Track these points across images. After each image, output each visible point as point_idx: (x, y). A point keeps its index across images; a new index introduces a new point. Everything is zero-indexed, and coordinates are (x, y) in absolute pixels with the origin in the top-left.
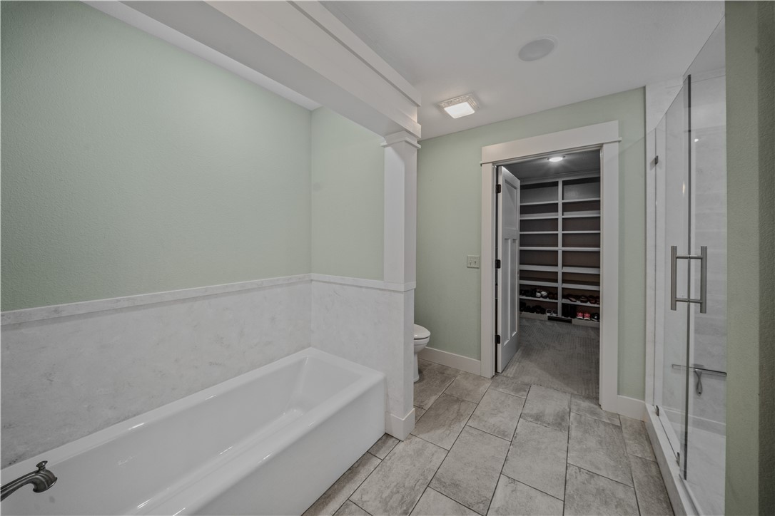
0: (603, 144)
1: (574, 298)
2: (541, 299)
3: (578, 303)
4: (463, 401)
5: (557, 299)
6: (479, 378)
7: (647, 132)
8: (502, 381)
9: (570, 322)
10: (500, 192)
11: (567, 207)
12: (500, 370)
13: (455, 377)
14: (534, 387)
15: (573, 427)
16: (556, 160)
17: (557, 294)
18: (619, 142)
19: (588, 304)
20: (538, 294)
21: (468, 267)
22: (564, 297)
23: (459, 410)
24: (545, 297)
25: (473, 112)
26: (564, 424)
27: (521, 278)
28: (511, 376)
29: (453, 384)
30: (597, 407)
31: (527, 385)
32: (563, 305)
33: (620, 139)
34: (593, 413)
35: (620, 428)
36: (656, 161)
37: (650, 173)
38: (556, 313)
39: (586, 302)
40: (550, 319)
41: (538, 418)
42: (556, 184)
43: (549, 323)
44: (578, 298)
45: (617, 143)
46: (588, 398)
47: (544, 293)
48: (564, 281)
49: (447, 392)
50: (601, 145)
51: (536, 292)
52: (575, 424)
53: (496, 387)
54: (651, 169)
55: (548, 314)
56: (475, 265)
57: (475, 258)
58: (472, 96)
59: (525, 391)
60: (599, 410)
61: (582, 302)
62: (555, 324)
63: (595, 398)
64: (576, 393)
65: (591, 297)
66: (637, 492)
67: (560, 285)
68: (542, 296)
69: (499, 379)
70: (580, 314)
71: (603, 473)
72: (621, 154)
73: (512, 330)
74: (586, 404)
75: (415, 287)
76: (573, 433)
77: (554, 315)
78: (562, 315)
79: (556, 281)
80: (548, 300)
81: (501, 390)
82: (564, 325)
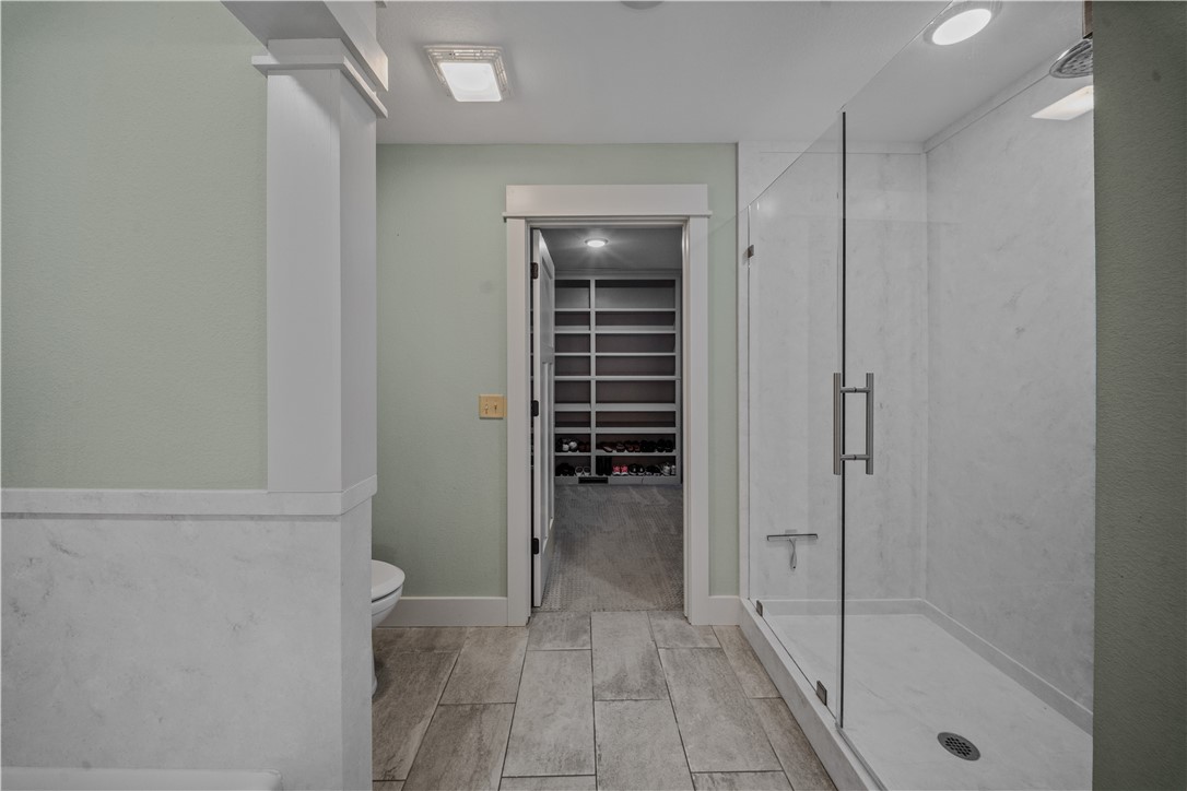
0: (689, 217)
1: (610, 447)
2: (570, 453)
3: (615, 453)
4: (486, 707)
5: (590, 451)
6: (506, 631)
7: (740, 210)
8: (545, 623)
9: (605, 481)
10: (536, 278)
11: (603, 318)
12: (538, 602)
13: (459, 647)
14: (596, 617)
15: (670, 679)
16: (596, 244)
17: (589, 443)
18: (708, 217)
19: (626, 453)
20: (566, 447)
21: (481, 418)
22: (599, 446)
23: (480, 739)
24: (574, 450)
25: (498, 98)
26: (658, 681)
27: (557, 424)
28: (558, 606)
29: (457, 671)
30: (683, 622)
31: (584, 617)
32: (598, 458)
33: (710, 213)
34: (685, 637)
35: (720, 651)
36: (750, 253)
37: (743, 268)
38: (589, 471)
39: (622, 451)
40: (582, 481)
41: (619, 686)
42: (586, 284)
43: (582, 488)
44: (613, 446)
45: (706, 219)
46: (668, 609)
47: (573, 444)
48: (599, 424)
49: (448, 699)
50: (686, 219)
51: (562, 443)
52: (672, 673)
53: (539, 642)
54: (744, 264)
55: (579, 475)
56: (495, 413)
57: (496, 399)
58: (504, 54)
59: (585, 632)
60: (688, 627)
61: (619, 451)
62: (589, 487)
63: (677, 605)
64: (652, 606)
65: (628, 442)
66: (789, 776)
67: (594, 430)
68: (570, 449)
69: (539, 620)
70: (617, 468)
71: (739, 765)
72: (711, 236)
73: (550, 518)
74: (670, 623)
75: (375, 491)
76: (677, 694)
77: (587, 475)
78: (597, 473)
79: (588, 424)
80: (578, 453)
81: (548, 646)
82: (599, 487)
